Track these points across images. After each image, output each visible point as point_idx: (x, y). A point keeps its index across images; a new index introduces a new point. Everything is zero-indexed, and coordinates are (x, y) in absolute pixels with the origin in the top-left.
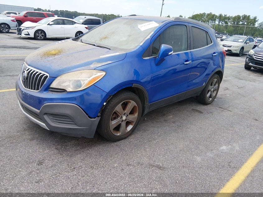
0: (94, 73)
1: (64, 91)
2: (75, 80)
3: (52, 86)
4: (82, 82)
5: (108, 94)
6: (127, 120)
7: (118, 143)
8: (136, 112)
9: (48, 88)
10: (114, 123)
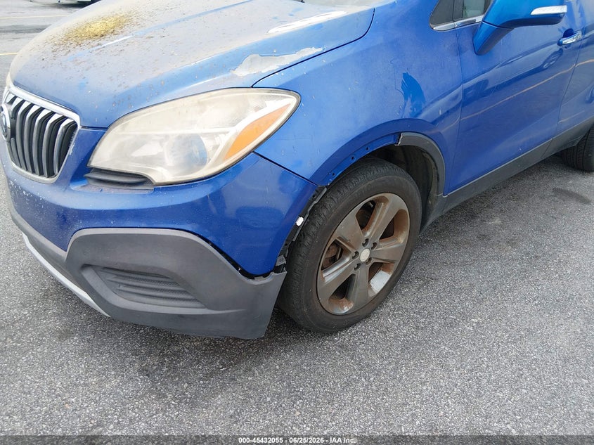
0: (254, 103)
1: (140, 180)
2: (180, 137)
3: (96, 161)
4: (208, 144)
5: (310, 183)
6: (374, 261)
7: (344, 337)
8: (401, 230)
9: (82, 172)
10: (331, 276)
